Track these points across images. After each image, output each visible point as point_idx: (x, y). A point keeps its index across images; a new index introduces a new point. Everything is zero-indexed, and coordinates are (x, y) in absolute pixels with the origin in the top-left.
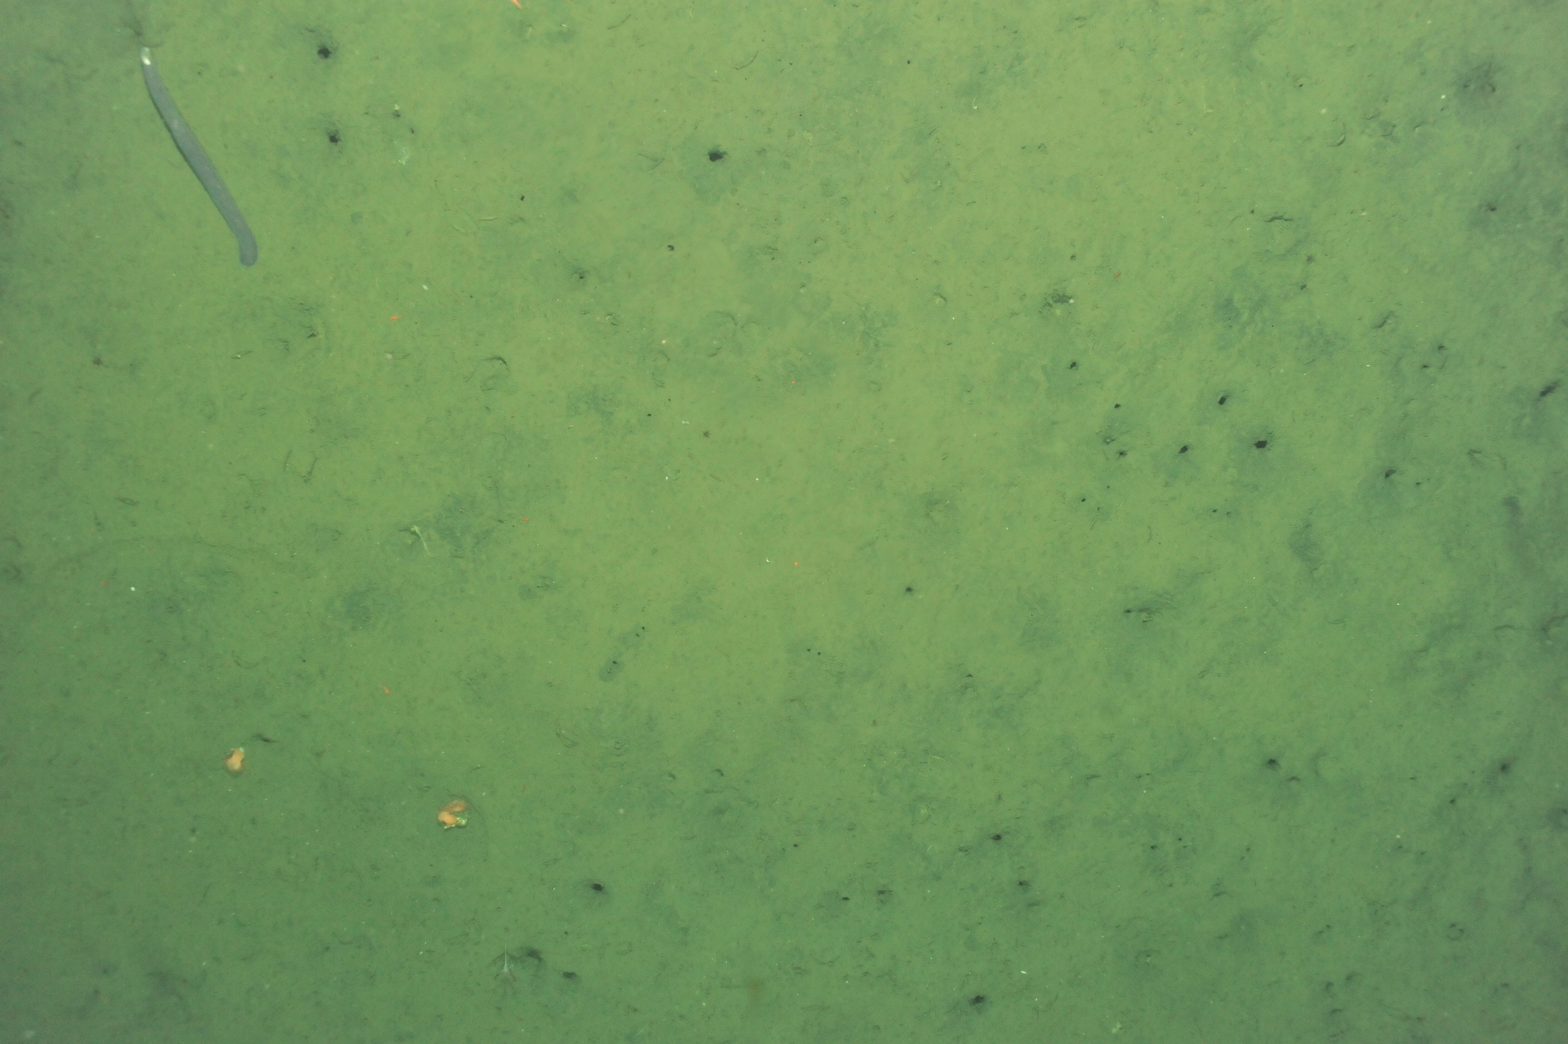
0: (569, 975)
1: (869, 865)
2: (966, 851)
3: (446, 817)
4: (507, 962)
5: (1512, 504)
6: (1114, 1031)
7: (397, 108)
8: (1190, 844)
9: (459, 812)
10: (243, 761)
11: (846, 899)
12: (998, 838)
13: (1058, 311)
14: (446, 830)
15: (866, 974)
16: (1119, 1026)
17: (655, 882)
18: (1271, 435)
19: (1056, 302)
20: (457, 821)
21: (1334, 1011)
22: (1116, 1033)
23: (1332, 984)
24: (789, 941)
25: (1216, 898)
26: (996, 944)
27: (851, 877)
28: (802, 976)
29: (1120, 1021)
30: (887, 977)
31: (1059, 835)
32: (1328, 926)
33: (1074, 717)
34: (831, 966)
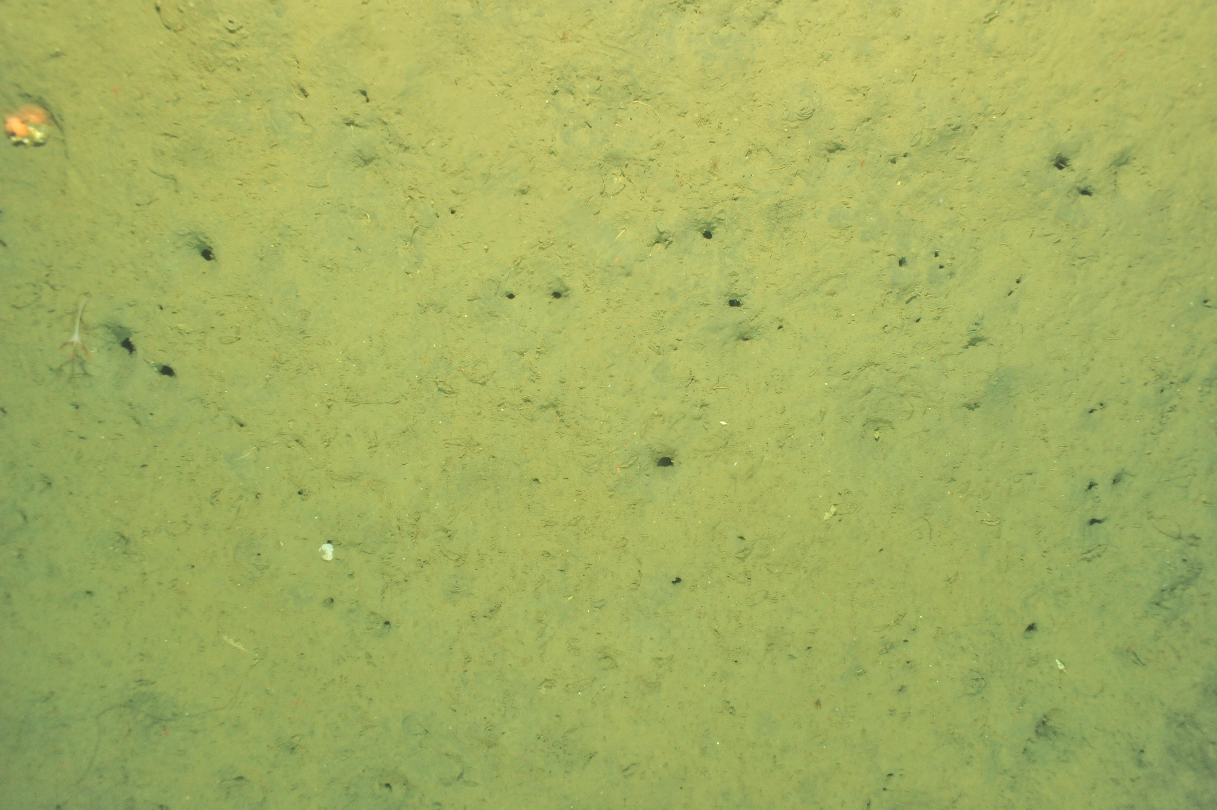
0: (165, 370)
1: (541, 245)
2: (666, 240)
6: (827, 516)
8: (949, 261)
11: (511, 296)
15: (527, 401)
16: (833, 509)
17: (273, 244)
21: (1093, 521)
22: (826, 520)
23: (1096, 484)
24: (435, 345)
25: (971, 347)
26: (692, 379)
27: (519, 261)
28: (446, 395)
29: (834, 505)
30: (552, 411)
31: (786, 229)
32: (1101, 405)
33: (821, 60)
34: (483, 384)
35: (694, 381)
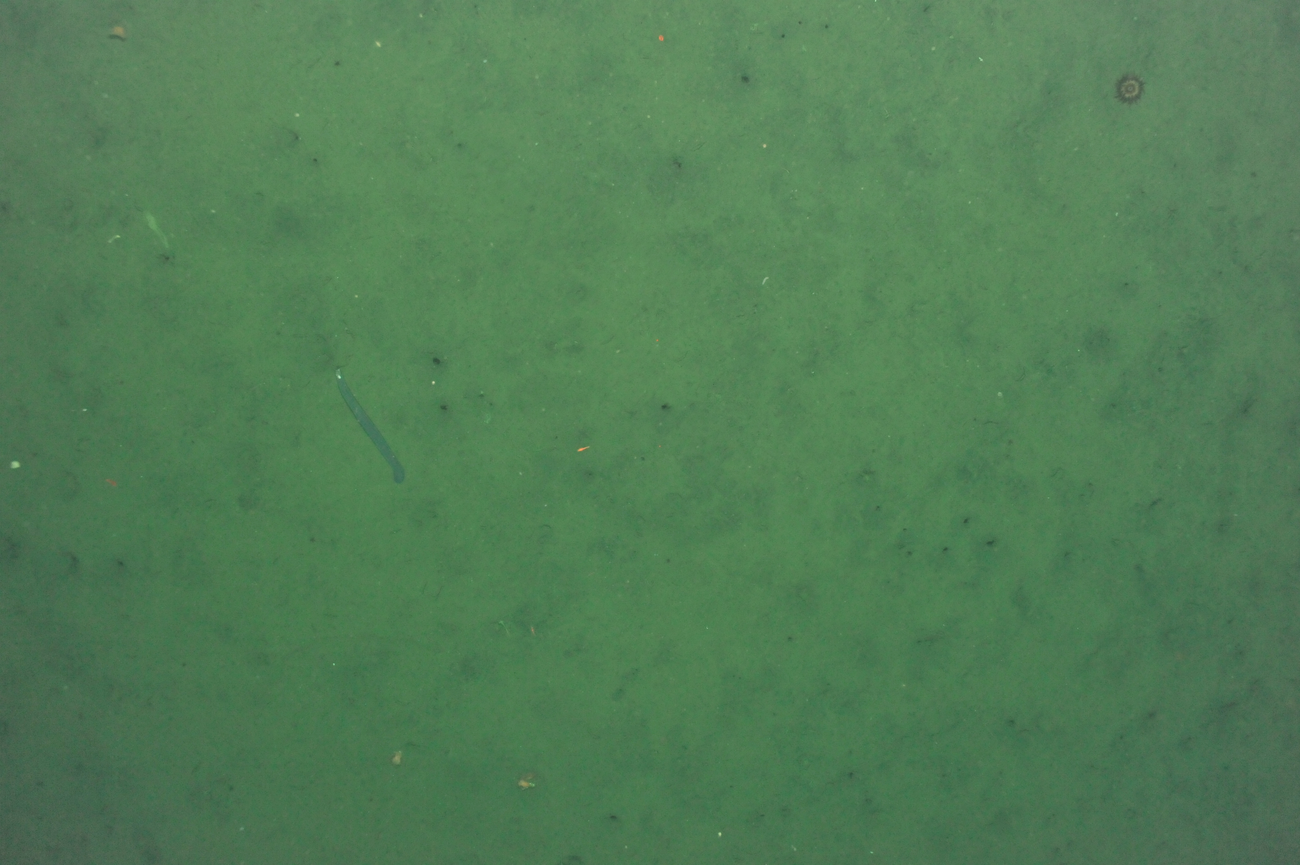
3: (523, 784)
5: (1139, 568)
7: (482, 393)
9: (530, 780)
10: (401, 759)
12: (851, 774)
13: (867, 478)
14: (523, 791)
18: (996, 538)
19: (866, 474)
20: (530, 785)
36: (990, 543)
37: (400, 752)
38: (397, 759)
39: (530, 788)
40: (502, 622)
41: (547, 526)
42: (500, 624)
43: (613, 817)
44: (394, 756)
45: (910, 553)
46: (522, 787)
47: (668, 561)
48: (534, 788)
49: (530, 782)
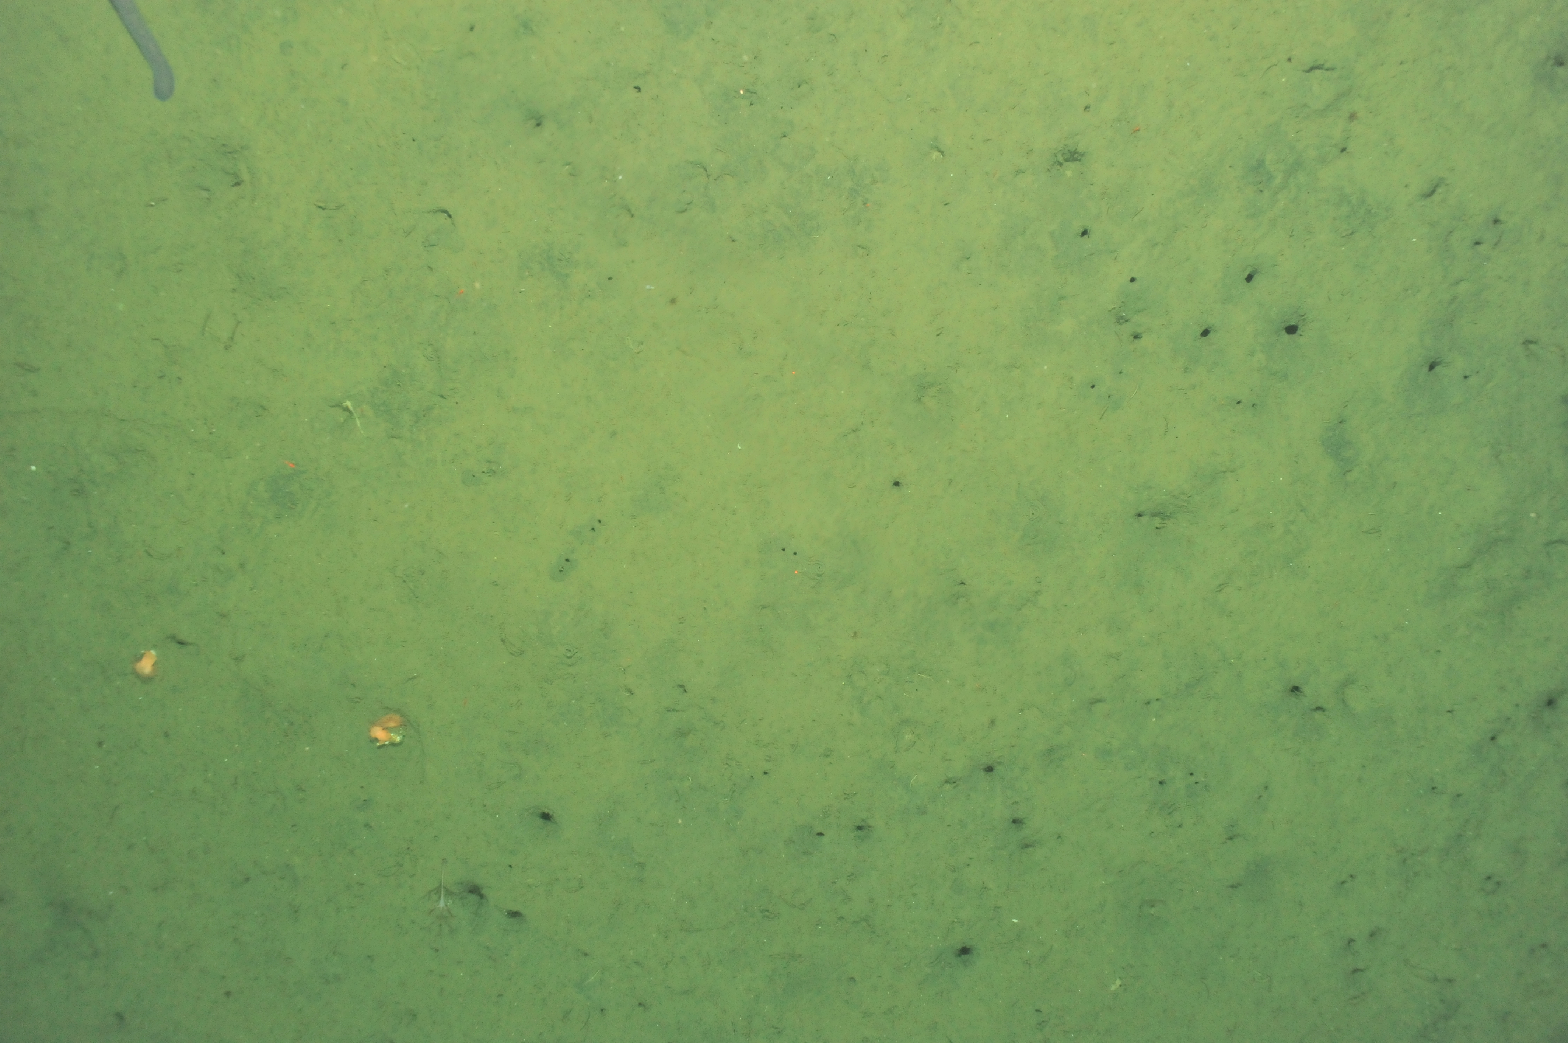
0: (514, 914)
1: (846, 796)
2: (954, 782)
3: (379, 733)
4: (445, 896)
6: (1113, 988)
8: (1203, 780)
9: (394, 727)
10: (154, 665)
11: (820, 834)
12: (990, 769)
13: (1070, 171)
14: (380, 747)
15: (841, 919)
16: (1118, 982)
17: (609, 811)
18: (1303, 318)
19: (1067, 160)
20: (391, 737)
21: (1356, 971)
22: (1115, 991)
23: (1355, 941)
24: (757, 880)
25: (1229, 842)
26: (985, 888)
27: (827, 809)
28: (770, 919)
29: (1120, 978)
30: (864, 923)
31: (1058, 767)
32: (1352, 876)
33: (1078, 633)
34: (802, 909)
35: (986, 889)
36: (1291, 330)
37: (153, 652)
38: (146, 666)
39: (393, 744)
40: (348, 404)
41: (445, 211)
42: (346, 409)
43: (546, 817)
44: (139, 658)
45: (1136, 337)
46: (377, 740)
47: (673, 301)
48: (400, 744)
49: (392, 733)
